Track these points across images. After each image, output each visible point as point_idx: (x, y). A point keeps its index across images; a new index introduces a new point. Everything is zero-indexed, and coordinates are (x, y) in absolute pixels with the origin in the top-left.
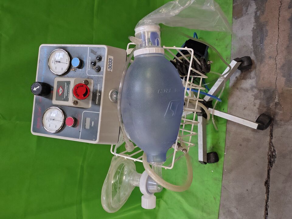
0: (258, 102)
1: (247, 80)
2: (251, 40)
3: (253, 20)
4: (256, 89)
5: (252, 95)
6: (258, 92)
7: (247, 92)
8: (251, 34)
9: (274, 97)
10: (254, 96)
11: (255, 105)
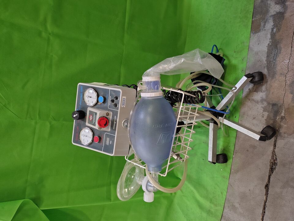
0: (266, 114)
1: (258, 93)
2: (266, 55)
3: (269, 36)
4: (265, 102)
5: (262, 107)
6: (267, 105)
7: (258, 103)
8: (266, 49)
9: (281, 112)
10: (263, 108)
11: (263, 117)
